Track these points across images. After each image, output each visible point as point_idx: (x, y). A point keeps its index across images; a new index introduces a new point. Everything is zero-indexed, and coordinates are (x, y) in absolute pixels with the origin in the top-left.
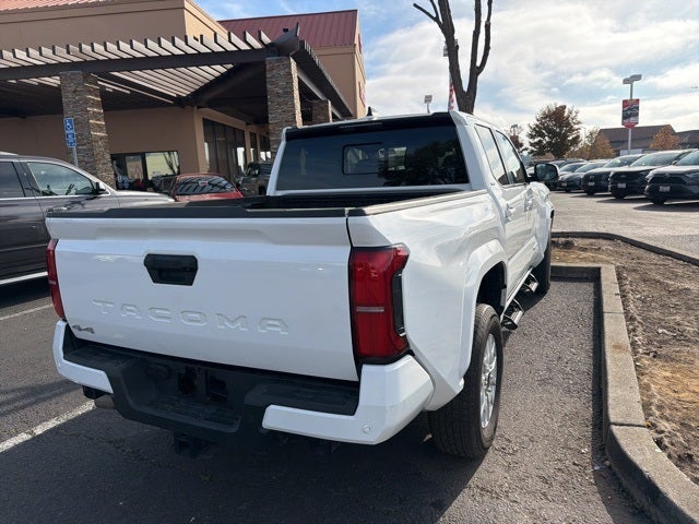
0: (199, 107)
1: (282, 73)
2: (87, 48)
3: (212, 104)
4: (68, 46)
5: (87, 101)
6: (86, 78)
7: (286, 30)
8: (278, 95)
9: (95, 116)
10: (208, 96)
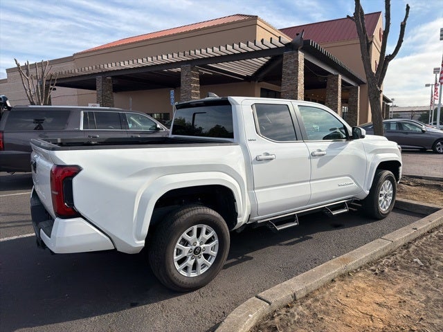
0: (259, 82)
1: (292, 61)
2: (192, 52)
3: (266, 79)
4: (184, 53)
5: (191, 81)
6: (192, 69)
7: (297, 34)
8: (288, 74)
9: (195, 88)
10: (263, 74)
